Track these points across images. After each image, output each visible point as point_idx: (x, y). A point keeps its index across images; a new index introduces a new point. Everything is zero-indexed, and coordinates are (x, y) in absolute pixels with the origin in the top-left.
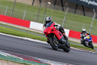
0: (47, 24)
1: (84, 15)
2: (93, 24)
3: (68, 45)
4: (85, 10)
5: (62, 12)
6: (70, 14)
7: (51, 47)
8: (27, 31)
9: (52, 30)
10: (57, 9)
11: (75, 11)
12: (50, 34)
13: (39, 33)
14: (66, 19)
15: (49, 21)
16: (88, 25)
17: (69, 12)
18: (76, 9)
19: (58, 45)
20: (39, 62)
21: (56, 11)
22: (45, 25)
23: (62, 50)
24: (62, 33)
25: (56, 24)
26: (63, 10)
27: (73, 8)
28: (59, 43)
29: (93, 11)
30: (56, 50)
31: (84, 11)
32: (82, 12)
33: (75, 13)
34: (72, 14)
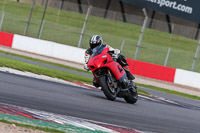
0: (95, 50)
1: (125, 20)
2: (143, 39)
3: (134, 90)
4: (125, 10)
5: (78, 14)
6: (95, 18)
7: (103, 94)
8: (7, 53)
9: (105, 61)
10: (69, 9)
11: (106, 13)
12: (101, 68)
13: (31, 59)
14: (87, 28)
15: (98, 44)
16: (132, 40)
17: (92, 14)
18: (107, 9)
19: (116, 90)
20: (32, 117)
21: (67, 12)
22: (90, 52)
23: (123, 99)
24: (123, 65)
25: (111, 49)
26: (81, 11)
27: (101, 7)
28: (118, 85)
29: (142, 12)
30: (113, 100)
31: (123, 12)
32: (120, 13)
33: (105, 17)
34: (99, 20)
